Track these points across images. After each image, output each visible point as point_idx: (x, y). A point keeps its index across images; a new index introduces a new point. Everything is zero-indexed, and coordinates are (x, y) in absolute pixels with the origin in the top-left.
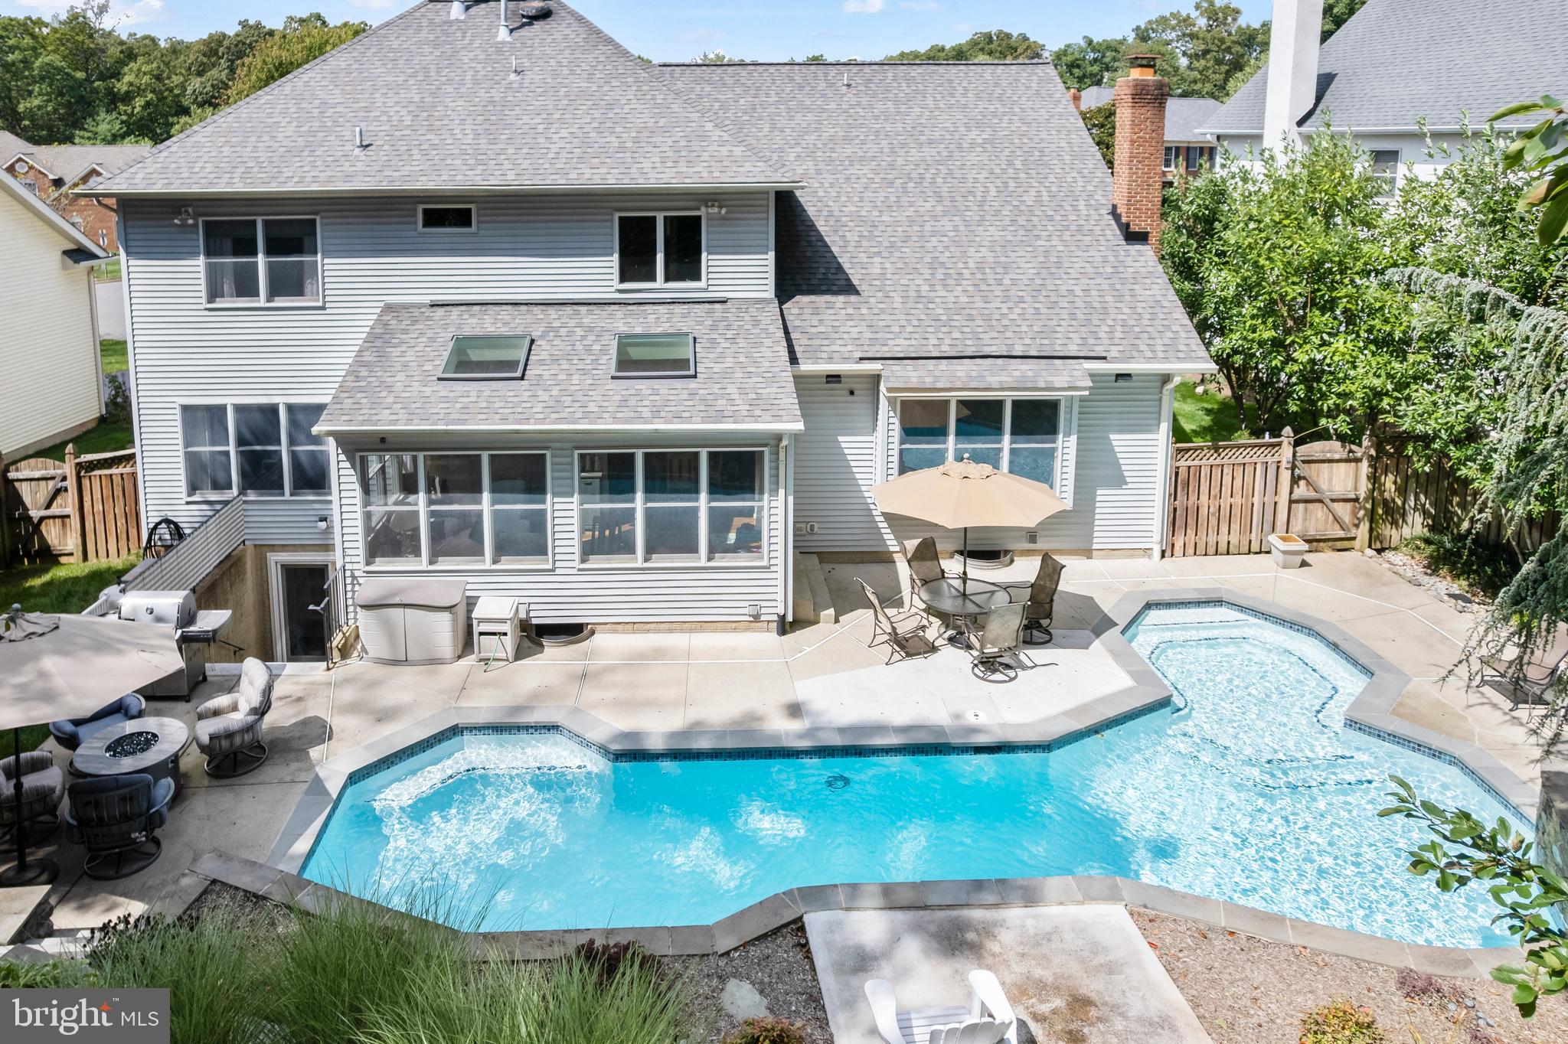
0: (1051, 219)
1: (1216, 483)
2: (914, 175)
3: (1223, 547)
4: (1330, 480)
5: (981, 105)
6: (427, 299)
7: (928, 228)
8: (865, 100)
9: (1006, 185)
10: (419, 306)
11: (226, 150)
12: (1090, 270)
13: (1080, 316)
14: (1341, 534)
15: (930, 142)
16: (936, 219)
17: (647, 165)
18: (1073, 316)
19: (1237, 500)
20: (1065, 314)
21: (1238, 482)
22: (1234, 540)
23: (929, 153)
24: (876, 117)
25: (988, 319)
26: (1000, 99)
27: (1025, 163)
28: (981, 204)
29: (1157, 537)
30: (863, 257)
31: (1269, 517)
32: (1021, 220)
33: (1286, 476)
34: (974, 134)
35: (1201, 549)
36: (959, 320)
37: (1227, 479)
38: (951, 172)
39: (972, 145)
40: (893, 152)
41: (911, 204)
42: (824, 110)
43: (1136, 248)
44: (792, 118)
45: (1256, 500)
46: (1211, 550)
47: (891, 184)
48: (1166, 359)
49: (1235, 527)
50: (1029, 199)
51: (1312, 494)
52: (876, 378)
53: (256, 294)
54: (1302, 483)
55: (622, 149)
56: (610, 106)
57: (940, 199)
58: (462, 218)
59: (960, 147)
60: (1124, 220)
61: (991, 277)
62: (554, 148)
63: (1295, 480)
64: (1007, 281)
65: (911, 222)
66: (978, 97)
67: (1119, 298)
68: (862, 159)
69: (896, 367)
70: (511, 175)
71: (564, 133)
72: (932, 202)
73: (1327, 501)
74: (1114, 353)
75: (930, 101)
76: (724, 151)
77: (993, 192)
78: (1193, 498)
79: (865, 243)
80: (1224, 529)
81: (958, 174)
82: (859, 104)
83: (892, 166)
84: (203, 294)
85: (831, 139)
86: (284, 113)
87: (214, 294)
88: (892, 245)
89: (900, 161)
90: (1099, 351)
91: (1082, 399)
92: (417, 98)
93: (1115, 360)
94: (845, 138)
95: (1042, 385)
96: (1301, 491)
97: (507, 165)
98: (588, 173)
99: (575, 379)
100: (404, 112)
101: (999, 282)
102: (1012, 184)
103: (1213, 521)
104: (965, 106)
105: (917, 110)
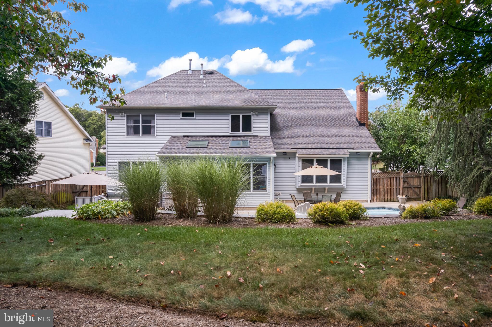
0: (341, 121)
1: (383, 183)
2: (306, 112)
3: (386, 199)
4: (413, 183)
5: (324, 98)
6: (182, 135)
7: (309, 123)
8: (294, 97)
9: (329, 114)
10: (180, 137)
11: (133, 99)
12: (350, 131)
13: (347, 140)
14: (417, 197)
15: (310, 106)
16: (311, 121)
17: (238, 102)
18: (345, 140)
19: (390, 187)
20: (343, 140)
21: (389, 182)
22: (389, 198)
23: (310, 108)
24: (297, 100)
25: (324, 141)
26: (329, 97)
27: (334, 110)
28: (323, 118)
29: (369, 196)
30: (293, 129)
31: (398, 192)
32: (333, 121)
33: (401, 181)
34: (321, 104)
35: (381, 200)
36: (316, 141)
37: (386, 181)
38: (315, 112)
39: (321, 106)
40: (301, 107)
41: (305, 118)
42: (283, 99)
43: (362, 127)
44: (275, 101)
45: (394, 187)
46: (383, 201)
47: (300, 114)
48: (369, 149)
49: (389, 194)
50: (335, 117)
51: (408, 186)
52: (295, 153)
53: (139, 134)
54: (406, 183)
55: (232, 99)
56: (229, 91)
57: (312, 117)
58: (191, 115)
59: (318, 107)
60: (359, 120)
61: (325, 132)
62: (215, 99)
63: (404, 182)
64: (329, 133)
65: (305, 121)
66: (323, 96)
67: (357, 137)
68: (293, 109)
69: (300, 150)
70: (204, 104)
71: (217, 96)
72: (310, 118)
73: (413, 188)
74: (355, 148)
75: (310, 97)
76: (257, 100)
77: (326, 115)
78: (378, 187)
79: (293, 126)
80: (386, 195)
81: (317, 112)
82: (292, 98)
83: (300, 110)
84: (126, 133)
85: (285, 105)
86: (147, 92)
87: (128, 134)
88: (300, 126)
89: (302, 109)
90: (352, 147)
91: (347, 157)
92: (180, 89)
93: (356, 149)
94: (288, 105)
95: (337, 154)
96: (406, 185)
97: (203, 102)
98: (223, 104)
99: (220, 148)
100: (177, 92)
101: (327, 134)
102: (331, 114)
103: (383, 193)
104: (320, 98)
105: (307, 99)
